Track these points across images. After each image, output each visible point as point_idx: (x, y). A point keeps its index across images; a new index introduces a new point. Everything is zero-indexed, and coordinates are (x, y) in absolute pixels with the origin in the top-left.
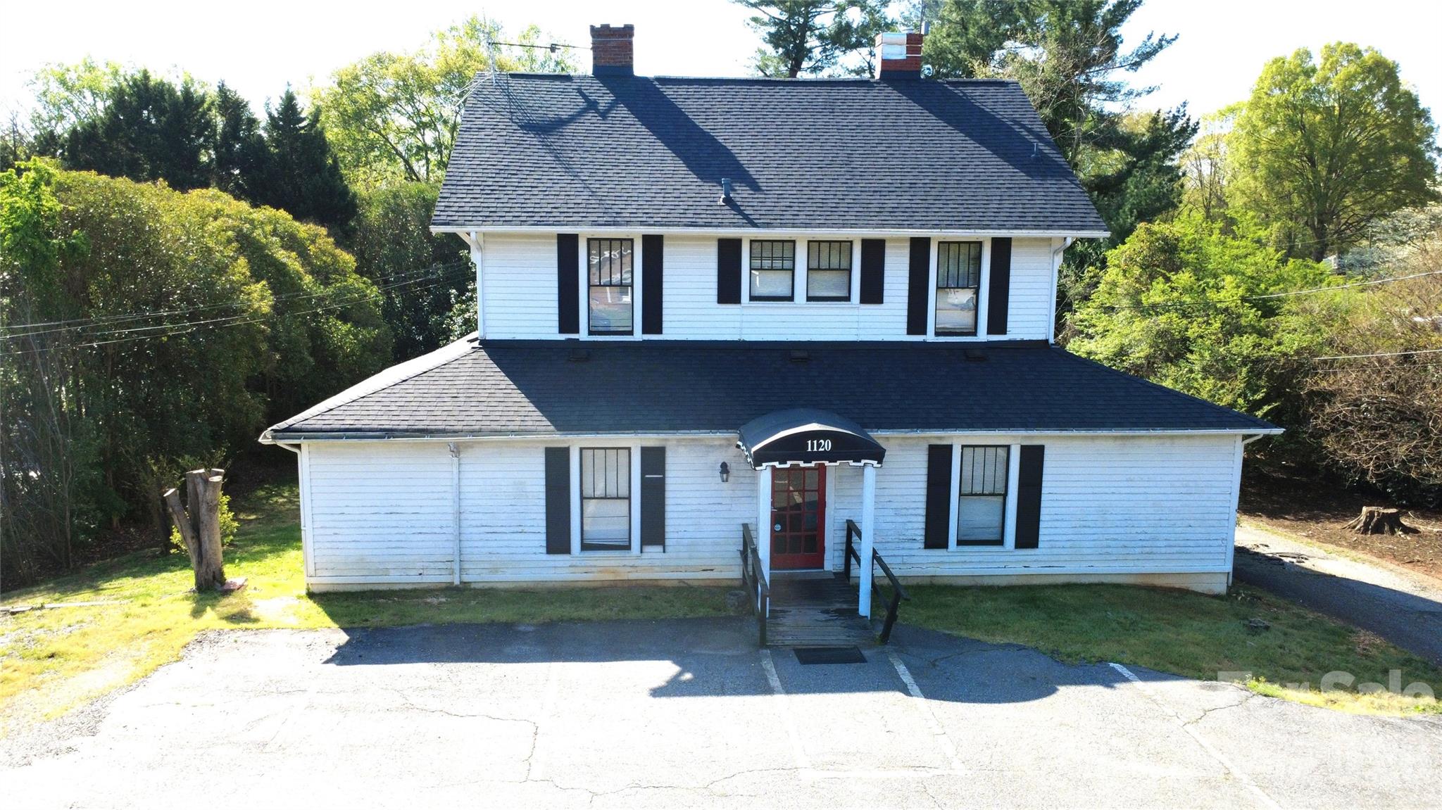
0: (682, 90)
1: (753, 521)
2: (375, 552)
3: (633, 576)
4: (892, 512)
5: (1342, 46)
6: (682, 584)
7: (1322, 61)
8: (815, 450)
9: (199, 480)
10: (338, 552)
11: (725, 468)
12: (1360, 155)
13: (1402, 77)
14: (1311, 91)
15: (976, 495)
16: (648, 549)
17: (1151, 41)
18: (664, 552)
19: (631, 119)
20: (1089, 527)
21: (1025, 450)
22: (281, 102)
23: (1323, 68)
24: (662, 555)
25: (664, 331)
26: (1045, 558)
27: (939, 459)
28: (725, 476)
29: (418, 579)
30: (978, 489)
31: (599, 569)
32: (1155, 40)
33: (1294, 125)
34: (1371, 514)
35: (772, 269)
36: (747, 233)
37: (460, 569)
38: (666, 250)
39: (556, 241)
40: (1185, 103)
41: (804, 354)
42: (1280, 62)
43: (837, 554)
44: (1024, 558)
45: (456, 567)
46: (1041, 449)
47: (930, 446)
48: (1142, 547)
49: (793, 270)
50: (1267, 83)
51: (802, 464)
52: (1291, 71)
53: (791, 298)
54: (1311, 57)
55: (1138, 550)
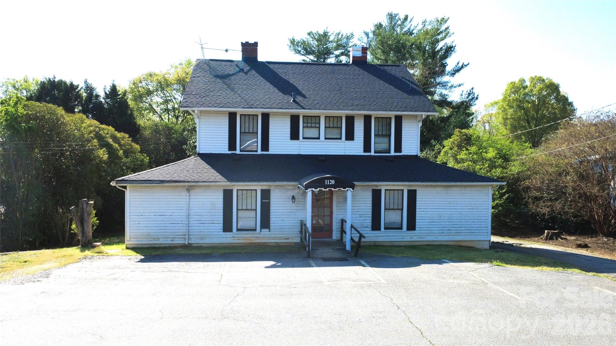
0: (276, 66)
1: (305, 219)
2: (155, 231)
3: (257, 241)
4: (359, 216)
5: (537, 78)
6: (276, 245)
7: (530, 83)
8: (328, 184)
9: (85, 203)
10: (139, 231)
11: (293, 198)
12: (547, 120)
13: (561, 89)
14: (526, 94)
15: (391, 209)
16: (263, 230)
17: (459, 65)
18: (270, 231)
19: (257, 75)
20: (435, 222)
21: (409, 191)
22: (110, 88)
23: (530, 86)
24: (268, 233)
25: (270, 150)
26: (418, 234)
27: (376, 194)
28: (293, 200)
29: (171, 242)
30: (392, 207)
31: (244, 238)
32: (460, 65)
33: (520, 107)
34: (548, 233)
35: (311, 127)
36: (302, 112)
37: (188, 238)
38: (271, 119)
39: (228, 115)
40: (473, 88)
41: (324, 159)
42: (513, 83)
43: (337, 232)
44: (411, 234)
45: (187, 237)
46: (415, 191)
47: (373, 189)
48: (456, 230)
49: (319, 128)
50: (508, 92)
51: (323, 189)
52: (518, 87)
53: (319, 138)
54: (525, 82)
55: (454, 231)
